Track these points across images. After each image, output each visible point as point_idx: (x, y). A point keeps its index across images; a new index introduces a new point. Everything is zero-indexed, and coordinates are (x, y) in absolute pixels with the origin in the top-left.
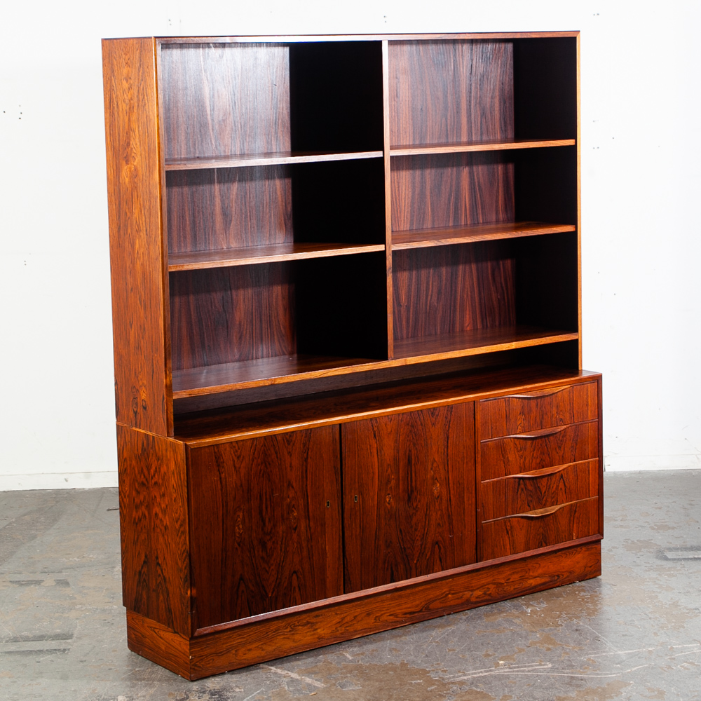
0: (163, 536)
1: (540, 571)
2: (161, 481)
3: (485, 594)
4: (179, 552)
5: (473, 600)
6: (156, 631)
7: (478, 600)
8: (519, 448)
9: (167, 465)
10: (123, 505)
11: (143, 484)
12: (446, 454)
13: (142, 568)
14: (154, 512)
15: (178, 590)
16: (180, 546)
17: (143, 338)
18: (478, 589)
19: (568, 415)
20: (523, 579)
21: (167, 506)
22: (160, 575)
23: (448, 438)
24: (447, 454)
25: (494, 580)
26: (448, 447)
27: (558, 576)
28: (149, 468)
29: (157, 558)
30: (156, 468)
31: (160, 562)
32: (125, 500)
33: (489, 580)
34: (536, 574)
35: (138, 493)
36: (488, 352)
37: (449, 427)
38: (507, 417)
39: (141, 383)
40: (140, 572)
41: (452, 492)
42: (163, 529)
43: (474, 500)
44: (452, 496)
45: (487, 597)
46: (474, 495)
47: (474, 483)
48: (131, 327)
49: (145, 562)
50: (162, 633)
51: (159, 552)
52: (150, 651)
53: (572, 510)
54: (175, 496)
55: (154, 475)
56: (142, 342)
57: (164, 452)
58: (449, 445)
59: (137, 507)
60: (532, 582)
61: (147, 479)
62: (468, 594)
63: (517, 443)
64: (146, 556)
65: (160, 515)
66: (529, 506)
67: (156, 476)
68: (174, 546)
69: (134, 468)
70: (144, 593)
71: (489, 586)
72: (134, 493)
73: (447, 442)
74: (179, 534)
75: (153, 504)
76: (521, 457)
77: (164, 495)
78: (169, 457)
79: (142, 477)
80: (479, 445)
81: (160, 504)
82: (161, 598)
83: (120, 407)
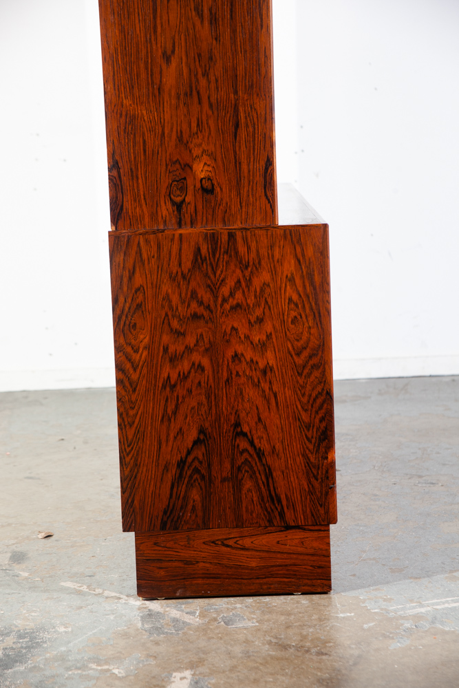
0: (257, 385)
2: (251, 300)
4: (305, 400)
6: (231, 543)
9: (274, 272)
10: (128, 366)
11: (195, 317)
13: (189, 453)
14: (230, 353)
15: (300, 459)
16: (309, 387)
17: (206, 74)
21: (269, 336)
22: (245, 450)
28: (213, 289)
29: (237, 424)
30: (239, 281)
31: (246, 429)
32: (136, 357)
35: (179, 334)
39: (196, 152)
40: (181, 464)
42: (256, 375)
48: (168, 60)
49: (196, 442)
50: (247, 542)
51: (243, 415)
52: (211, 581)
54: (293, 314)
55: (232, 294)
56: (203, 82)
57: (263, 252)
59: (174, 360)
61: (208, 307)
64: (202, 431)
65: (249, 354)
67: (239, 295)
68: (288, 393)
69: (167, 298)
70: (195, 495)
72: (166, 338)
74: (306, 371)
75: (228, 341)
77: (260, 320)
78: (277, 255)
79: (194, 305)
81: (247, 337)
82: (248, 484)
83: (128, 205)
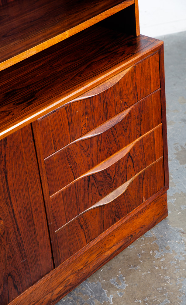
1: (115, 240)
3: (66, 286)
5: (55, 297)
7: (59, 295)
8: (86, 148)
12: (6, 189)
18: (58, 286)
19: (131, 96)
20: (100, 255)
23: (6, 173)
24: (8, 189)
25: (73, 271)
26: (7, 181)
27: (131, 236)
33: (68, 273)
34: (111, 245)
36: (39, 51)
37: (5, 161)
38: (70, 124)
41: (19, 221)
43: (44, 217)
44: (19, 225)
45: (68, 288)
46: (43, 212)
47: (42, 202)
53: (141, 179)
58: (9, 178)
60: (109, 253)
62: (48, 297)
63: (83, 144)
66: (100, 195)
71: (68, 279)
73: (6, 177)
76: (88, 156)
80: (43, 164)
